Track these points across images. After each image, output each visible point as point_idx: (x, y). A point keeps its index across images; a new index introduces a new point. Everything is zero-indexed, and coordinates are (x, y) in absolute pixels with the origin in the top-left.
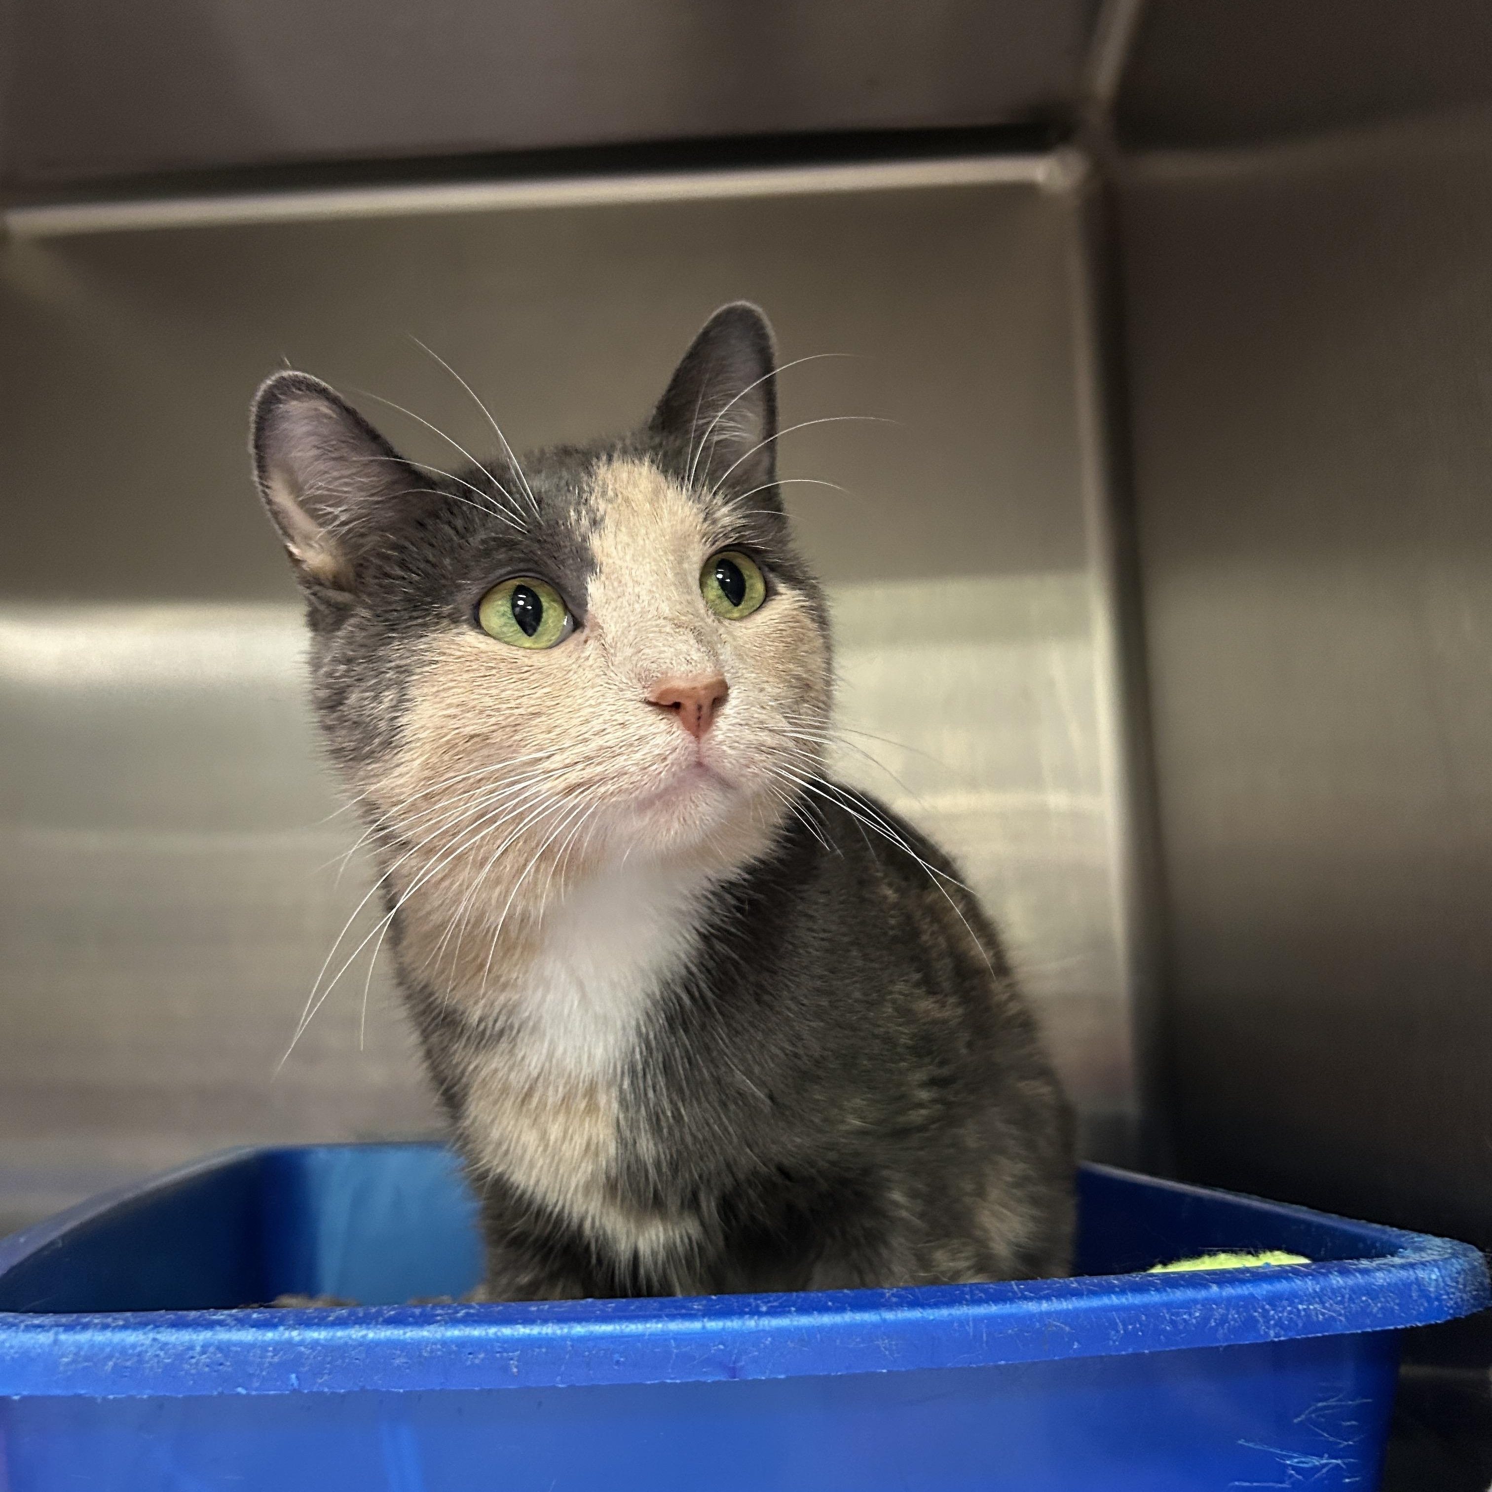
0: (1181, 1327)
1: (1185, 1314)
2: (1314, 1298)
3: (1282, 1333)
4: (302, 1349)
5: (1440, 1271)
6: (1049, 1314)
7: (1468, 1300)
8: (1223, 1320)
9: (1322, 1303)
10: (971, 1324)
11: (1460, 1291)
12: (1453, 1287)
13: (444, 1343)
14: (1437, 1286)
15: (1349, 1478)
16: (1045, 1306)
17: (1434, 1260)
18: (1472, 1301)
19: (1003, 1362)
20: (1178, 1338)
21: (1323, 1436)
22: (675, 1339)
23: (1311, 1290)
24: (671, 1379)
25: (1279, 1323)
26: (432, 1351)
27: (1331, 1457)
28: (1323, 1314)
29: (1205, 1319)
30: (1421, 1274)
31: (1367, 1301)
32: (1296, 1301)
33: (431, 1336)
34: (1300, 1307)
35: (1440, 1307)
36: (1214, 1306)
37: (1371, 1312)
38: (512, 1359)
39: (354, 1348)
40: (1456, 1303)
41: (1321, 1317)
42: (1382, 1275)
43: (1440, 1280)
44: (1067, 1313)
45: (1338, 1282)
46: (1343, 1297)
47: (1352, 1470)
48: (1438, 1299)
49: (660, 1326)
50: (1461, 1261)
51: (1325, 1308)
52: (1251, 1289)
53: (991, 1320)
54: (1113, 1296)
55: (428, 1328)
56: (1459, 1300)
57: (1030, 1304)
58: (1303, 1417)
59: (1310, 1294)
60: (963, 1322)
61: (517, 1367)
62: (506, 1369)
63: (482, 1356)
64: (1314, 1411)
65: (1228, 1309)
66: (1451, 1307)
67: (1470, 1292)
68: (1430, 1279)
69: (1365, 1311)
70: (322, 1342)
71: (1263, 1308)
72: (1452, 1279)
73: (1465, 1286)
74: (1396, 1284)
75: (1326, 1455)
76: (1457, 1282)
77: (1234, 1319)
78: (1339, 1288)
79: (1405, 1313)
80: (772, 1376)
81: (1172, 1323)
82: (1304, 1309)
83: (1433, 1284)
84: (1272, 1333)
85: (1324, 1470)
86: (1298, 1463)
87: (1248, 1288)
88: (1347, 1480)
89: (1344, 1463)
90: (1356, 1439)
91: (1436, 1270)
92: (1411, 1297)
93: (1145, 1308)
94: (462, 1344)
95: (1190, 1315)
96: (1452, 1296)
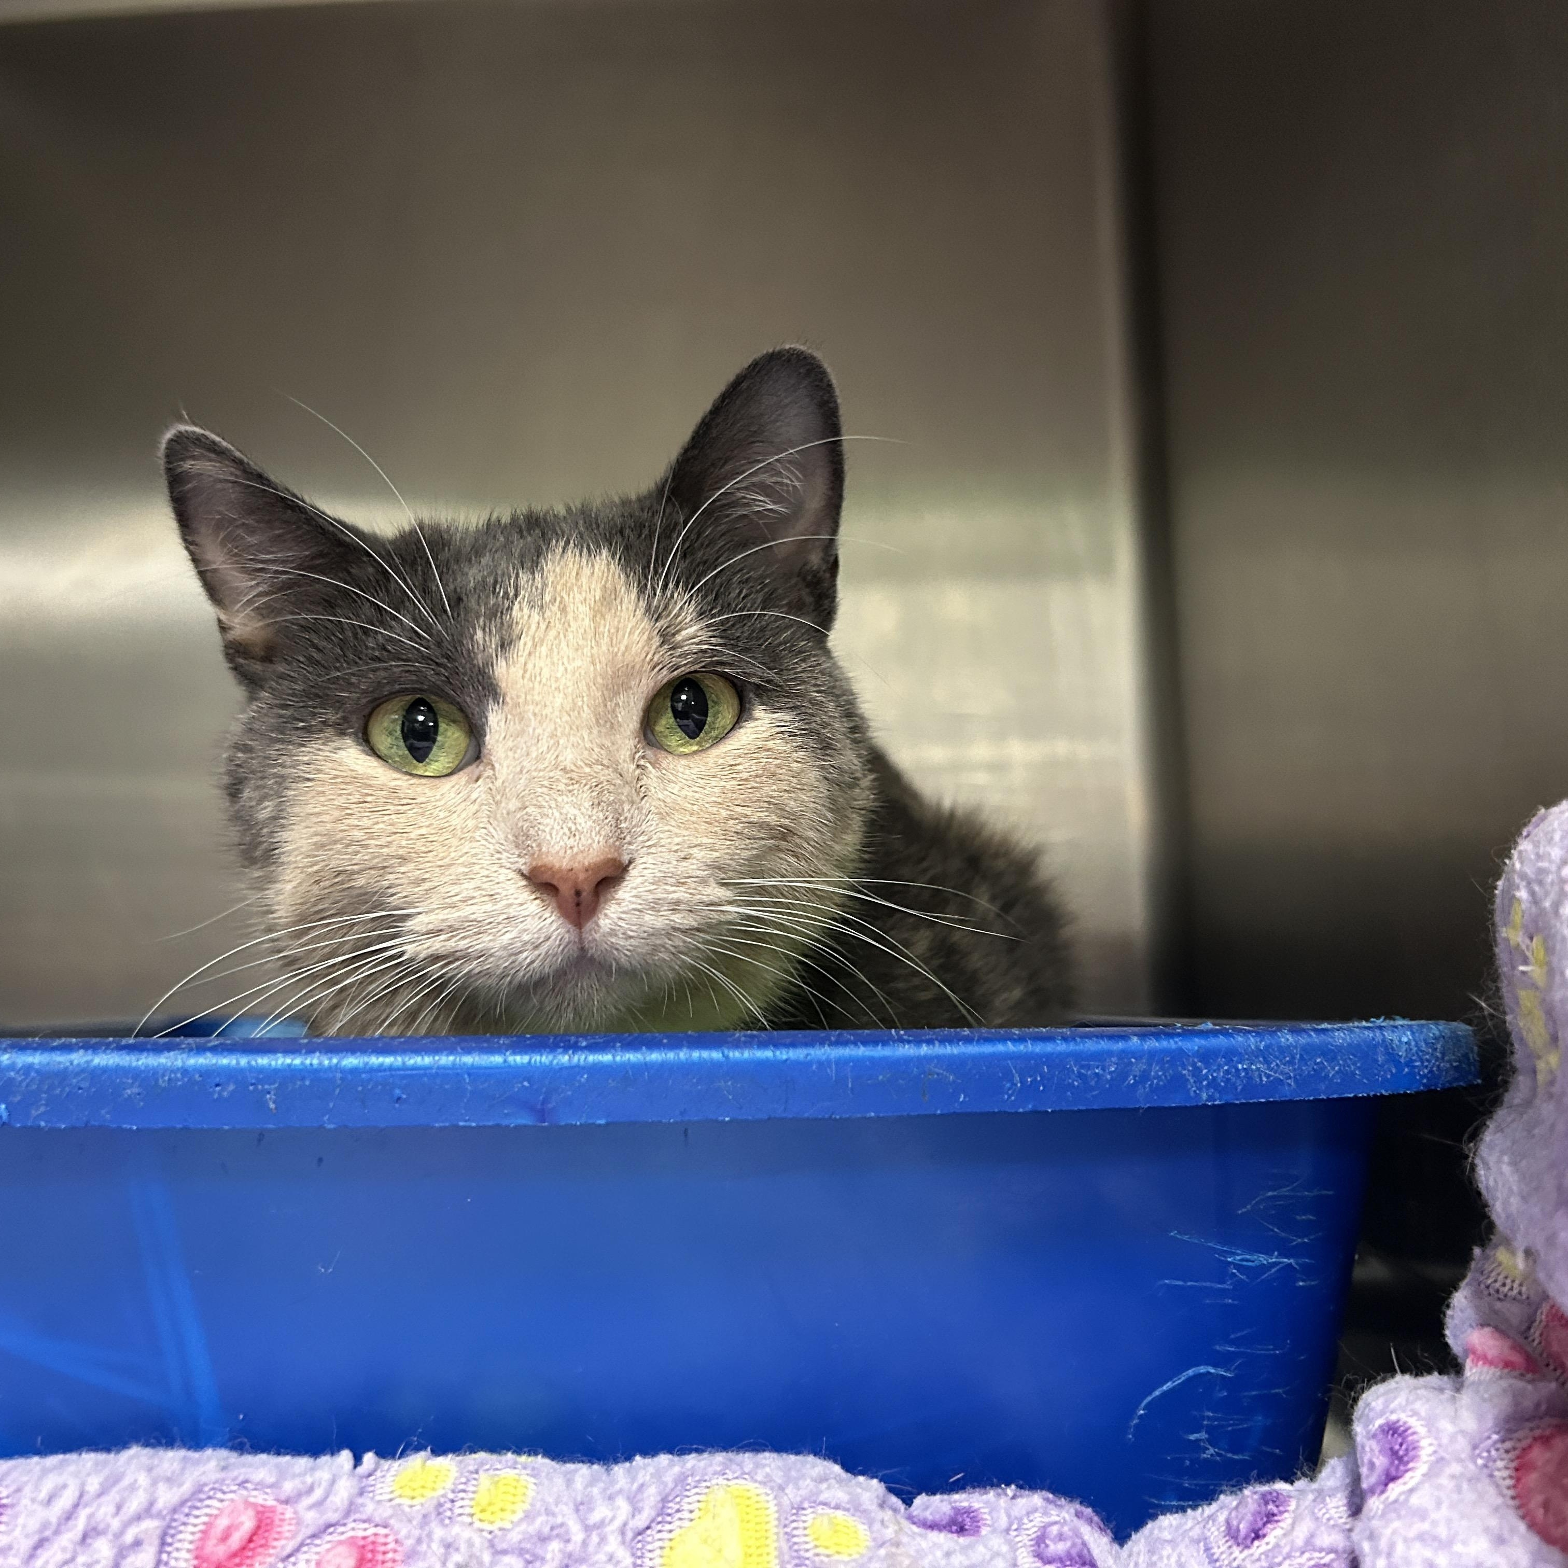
0: (1093, 1083)
1: (1097, 1068)
2: (1257, 1057)
3: (1217, 1095)
4: (12, 1074)
5: (1413, 1033)
6: (928, 1059)
7: (1447, 1071)
8: (1144, 1077)
9: (1267, 1062)
10: (834, 1067)
11: (1437, 1059)
12: (1428, 1053)
13: (185, 1071)
14: (1409, 1050)
15: (1303, 1281)
16: (924, 1050)
17: (1410, 1026)
18: (1452, 1072)
19: (872, 1114)
20: (1089, 1096)
21: (1273, 1230)
22: (469, 1075)
23: (1253, 1047)
24: (466, 1121)
25: (1213, 1083)
26: (170, 1081)
27: (1281, 1255)
28: (1268, 1076)
29: (1122, 1075)
30: (1388, 1035)
31: (1322, 1062)
32: (1235, 1059)
33: (169, 1064)
34: (1240, 1066)
35: (1412, 1074)
36: (1133, 1060)
37: (1327, 1076)
38: (269, 1093)
39: (77, 1074)
40: (1431, 1071)
41: (1264, 1079)
42: (1342, 1034)
43: (1413, 1043)
44: (951, 1057)
45: (1288, 1040)
46: (1293, 1058)
47: (1307, 1271)
48: (1409, 1063)
49: (451, 1058)
50: (1440, 1028)
51: (1272, 1070)
52: (1180, 1043)
53: (858, 1063)
54: (1009, 1043)
55: (166, 1054)
56: (1435, 1069)
57: (907, 1046)
58: (1249, 1207)
59: (1253, 1052)
60: (824, 1065)
61: (275, 1102)
62: (263, 1105)
63: (231, 1087)
64: (1261, 1202)
65: (1150, 1065)
66: (1425, 1076)
67: (1449, 1061)
68: (1400, 1041)
69: (1318, 1075)
70: (37, 1067)
71: (1194, 1065)
72: (1427, 1044)
73: (1443, 1054)
74: (1359, 1045)
75: (1276, 1253)
76: (1436, 1049)
77: (1158, 1077)
78: (1289, 1046)
79: (1367, 1079)
80: (590, 1121)
81: (1081, 1076)
82: (1245, 1070)
83: (1404, 1047)
84: (1204, 1096)
85: (1273, 1270)
86: (1242, 1260)
87: (1176, 1043)
88: (1301, 1284)
89: (1297, 1264)
90: (1312, 1237)
91: (1409, 1033)
92: (1376, 1060)
93: (1048, 1059)
94: (206, 1073)
95: (1103, 1070)
96: (1426, 1064)
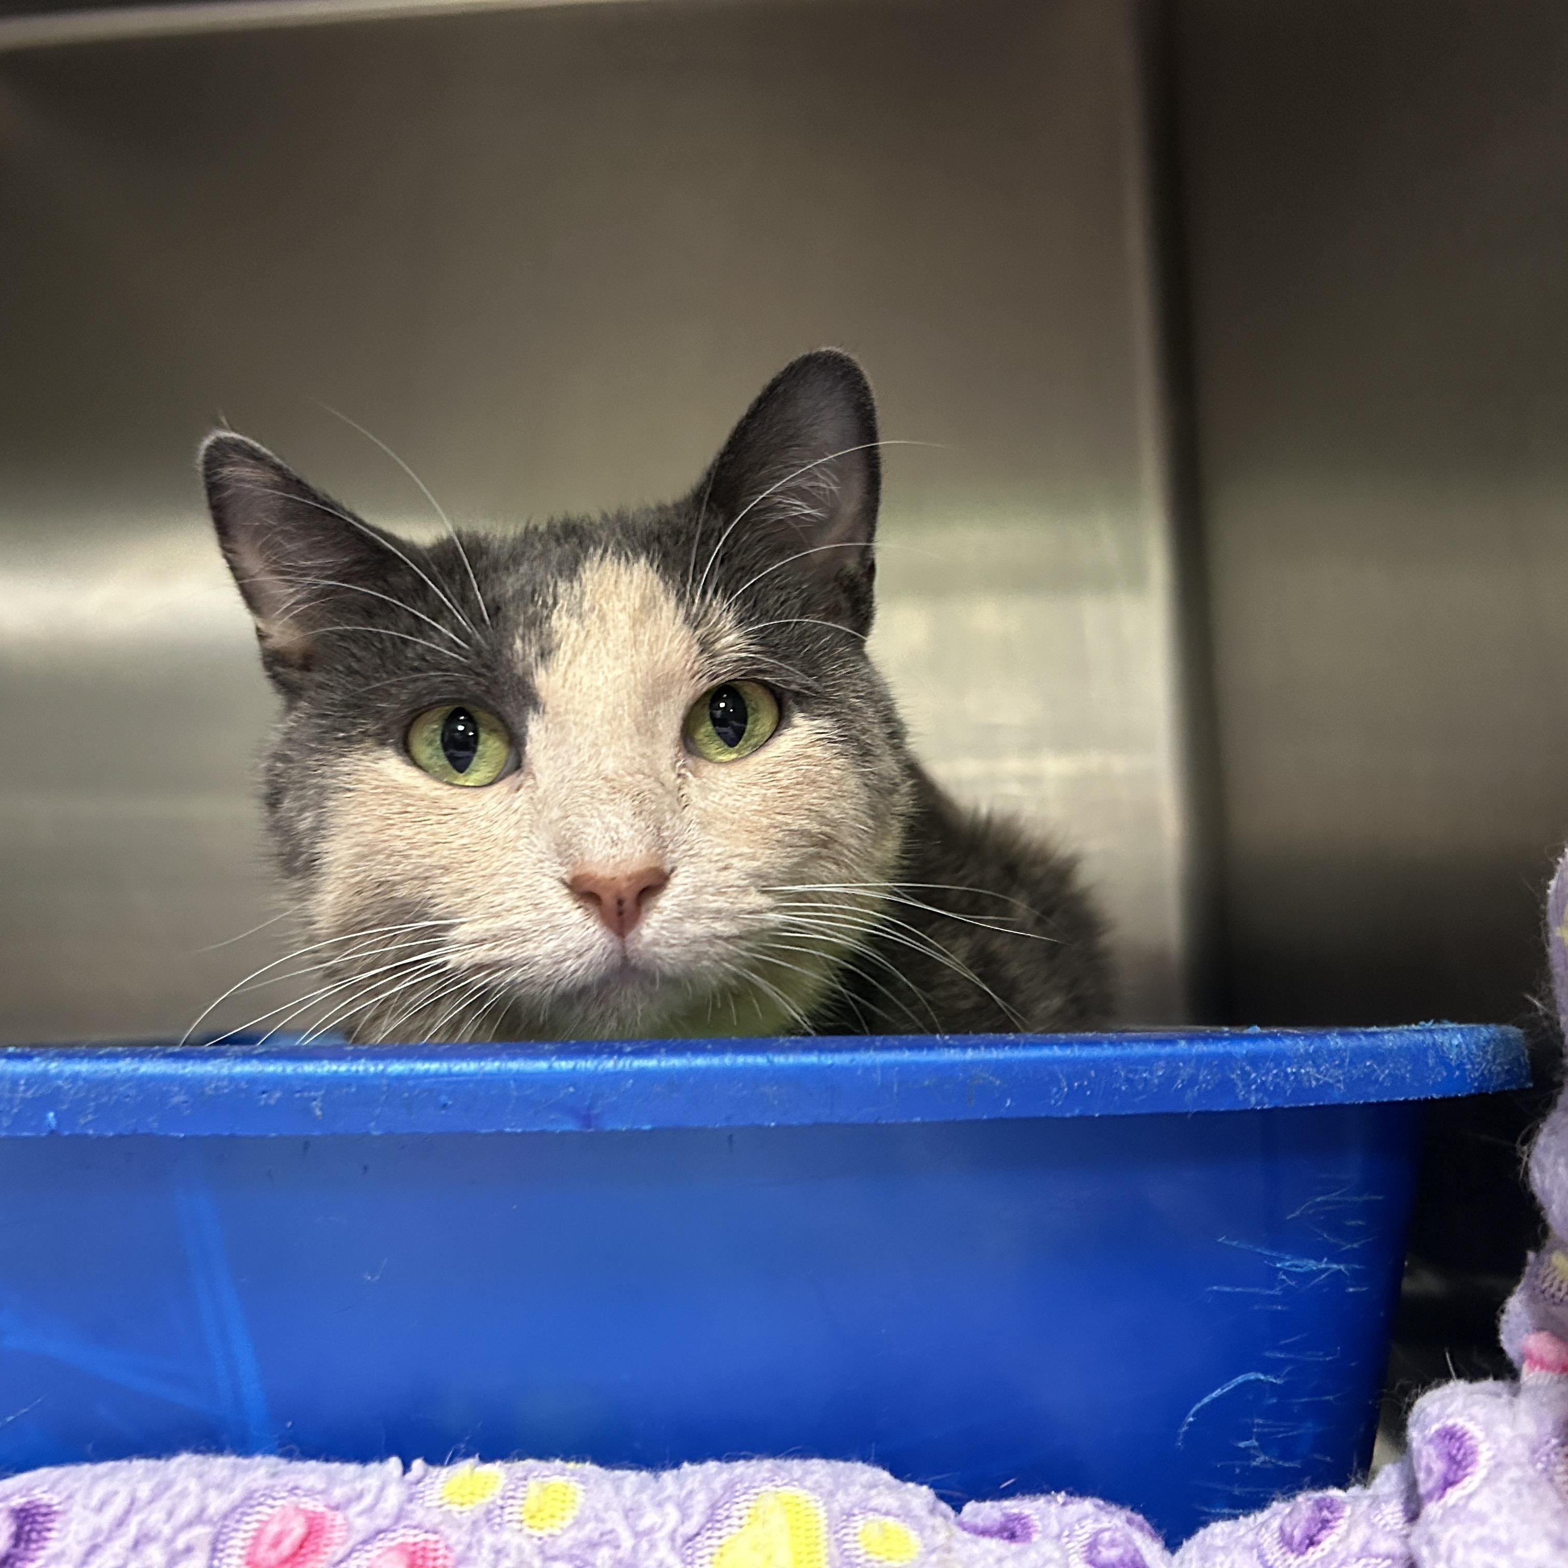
1: (1145, 1071)
3: (1266, 1099)
4: (60, 1082)
5: (1463, 1036)
6: (973, 1063)
7: (1498, 1074)
8: (1192, 1081)
9: (1316, 1065)
10: (879, 1072)
11: (1488, 1062)
12: (1479, 1056)
13: (232, 1079)
14: (1459, 1054)
15: (1353, 1286)
16: (970, 1055)
17: (1460, 1029)
18: (1503, 1076)
19: (918, 1119)
20: (1136, 1101)
21: (1322, 1236)
22: (515, 1080)
23: (1302, 1050)
24: (512, 1127)
25: (1262, 1088)
26: (217, 1088)
27: (1331, 1260)
28: (1318, 1080)
29: (1170, 1079)
30: (1439, 1038)
31: (1370, 1065)
32: (1284, 1063)
33: (215, 1072)
34: (1289, 1070)
35: (1462, 1077)
36: (1181, 1064)
37: (1377, 1080)
38: (315, 1100)
39: (124, 1082)
40: (1482, 1074)
41: (1314, 1083)
42: (1393, 1038)
43: (1464, 1046)
44: (998, 1062)
45: (1337, 1043)
46: (1343, 1061)
47: (1357, 1277)
48: (1460, 1066)
49: (497, 1064)
50: (1491, 1031)
51: (1319, 1072)
52: (1228, 1047)
53: (903, 1068)
54: (1055, 1048)
55: (211, 1063)
56: (1486, 1072)
57: (952, 1051)
58: (1298, 1213)
59: (1301, 1055)
60: (869, 1069)
61: (321, 1109)
62: (308, 1111)
63: (278, 1095)
64: (1310, 1207)
65: (1198, 1069)
66: (1476, 1079)
67: (1500, 1064)
68: (1451, 1044)
69: (1369, 1078)
70: (84, 1075)
71: (1242, 1069)
72: (1478, 1047)
73: (1495, 1058)
74: (1408, 1048)
75: (1325, 1260)
76: (1487, 1052)
77: (1206, 1082)
78: (1339, 1050)
79: (1419, 1083)
80: (636, 1127)
81: (1128, 1081)
82: (1294, 1073)
83: (1455, 1051)
84: (1253, 1100)
85: (1323, 1276)
86: (1292, 1266)
87: (1224, 1047)
88: (1351, 1290)
89: (1346, 1269)
90: (1363, 1242)
91: (1459, 1036)
92: (1427, 1064)
93: (1094, 1063)
94: (253, 1080)
95: (1151, 1073)
96: (1477, 1067)
